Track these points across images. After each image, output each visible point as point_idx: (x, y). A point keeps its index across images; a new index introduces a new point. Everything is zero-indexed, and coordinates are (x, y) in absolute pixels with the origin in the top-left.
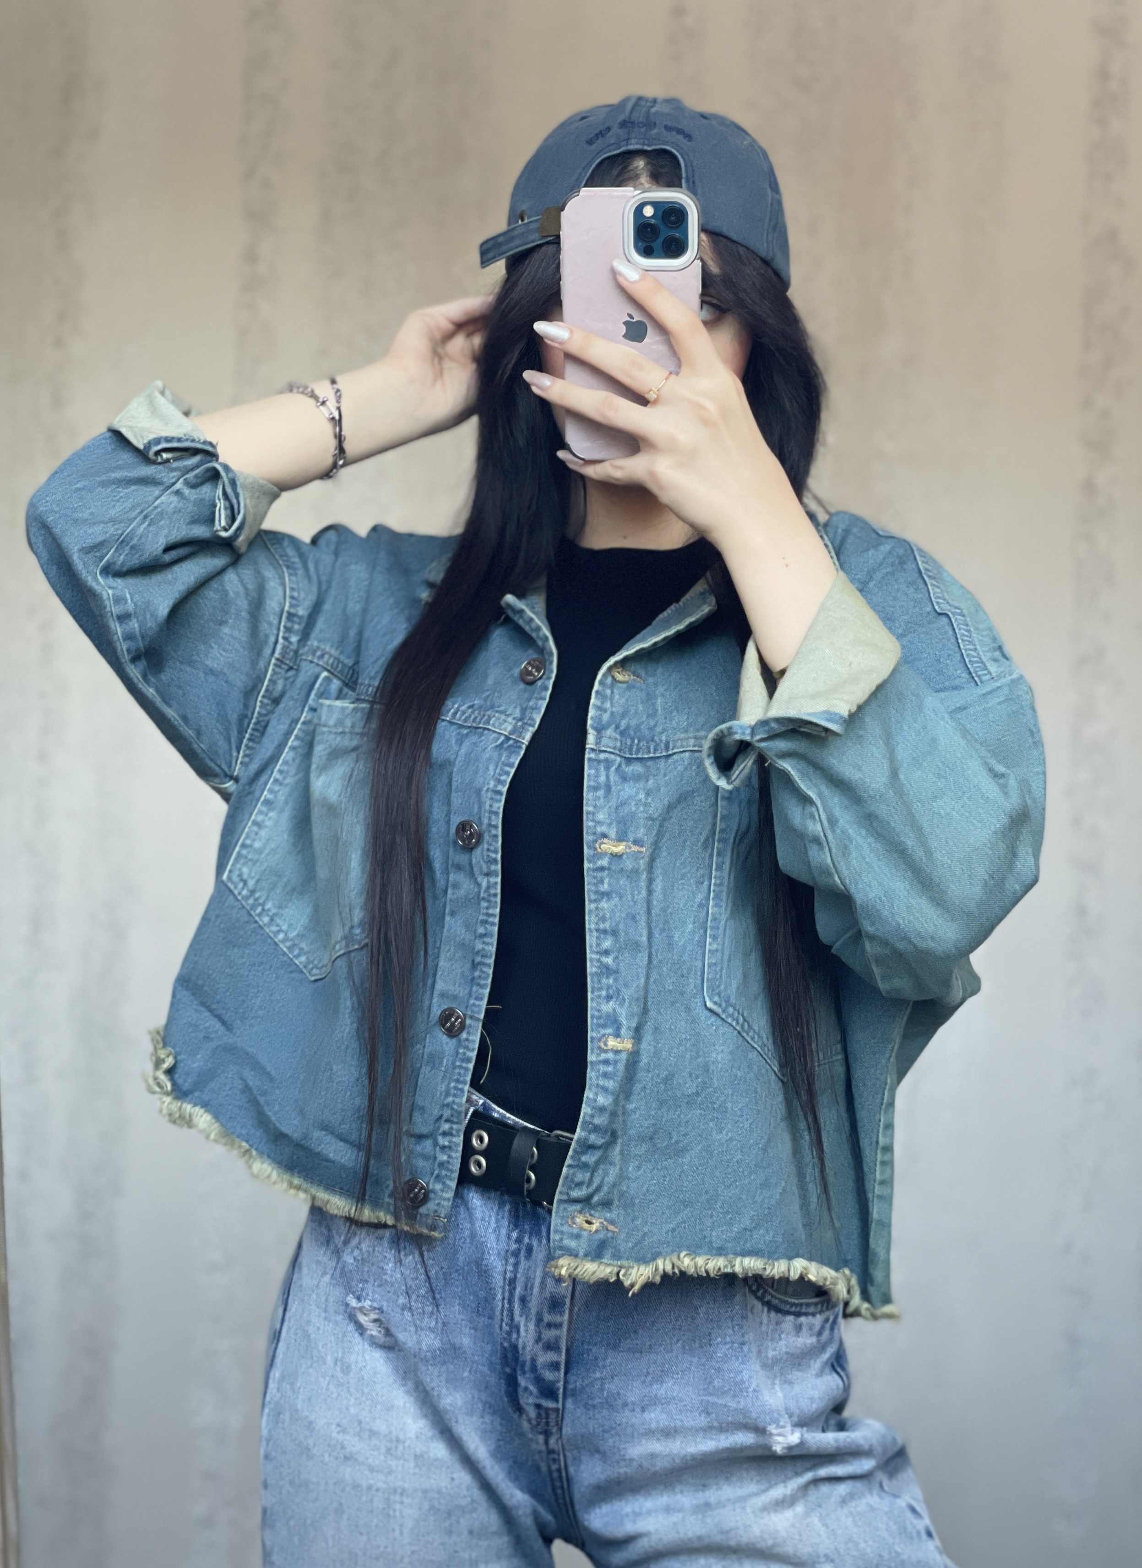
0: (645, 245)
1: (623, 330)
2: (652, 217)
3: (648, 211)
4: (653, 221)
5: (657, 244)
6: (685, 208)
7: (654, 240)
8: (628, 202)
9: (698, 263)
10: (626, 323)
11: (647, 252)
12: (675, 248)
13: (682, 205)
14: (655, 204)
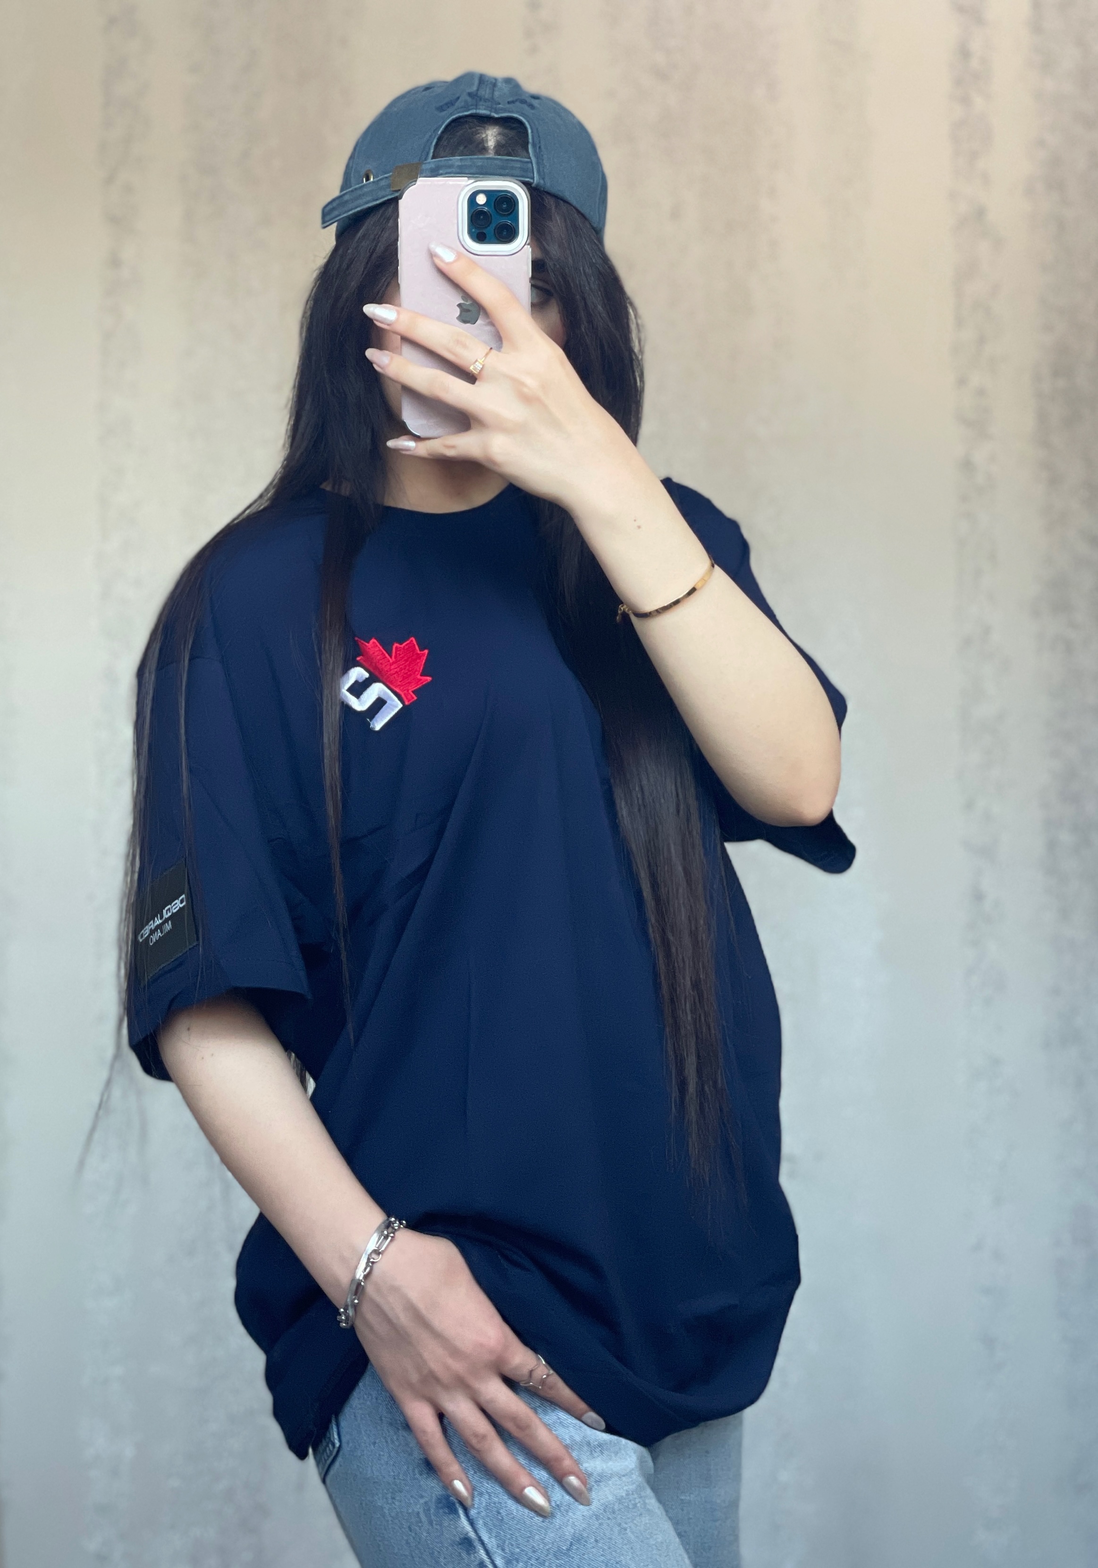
0: (478, 231)
1: (458, 312)
2: (484, 205)
3: (481, 199)
4: (486, 209)
5: (490, 231)
6: (516, 196)
7: (486, 227)
8: (462, 190)
9: (528, 249)
10: (459, 305)
11: (480, 237)
12: (507, 234)
13: (513, 194)
14: (488, 193)
